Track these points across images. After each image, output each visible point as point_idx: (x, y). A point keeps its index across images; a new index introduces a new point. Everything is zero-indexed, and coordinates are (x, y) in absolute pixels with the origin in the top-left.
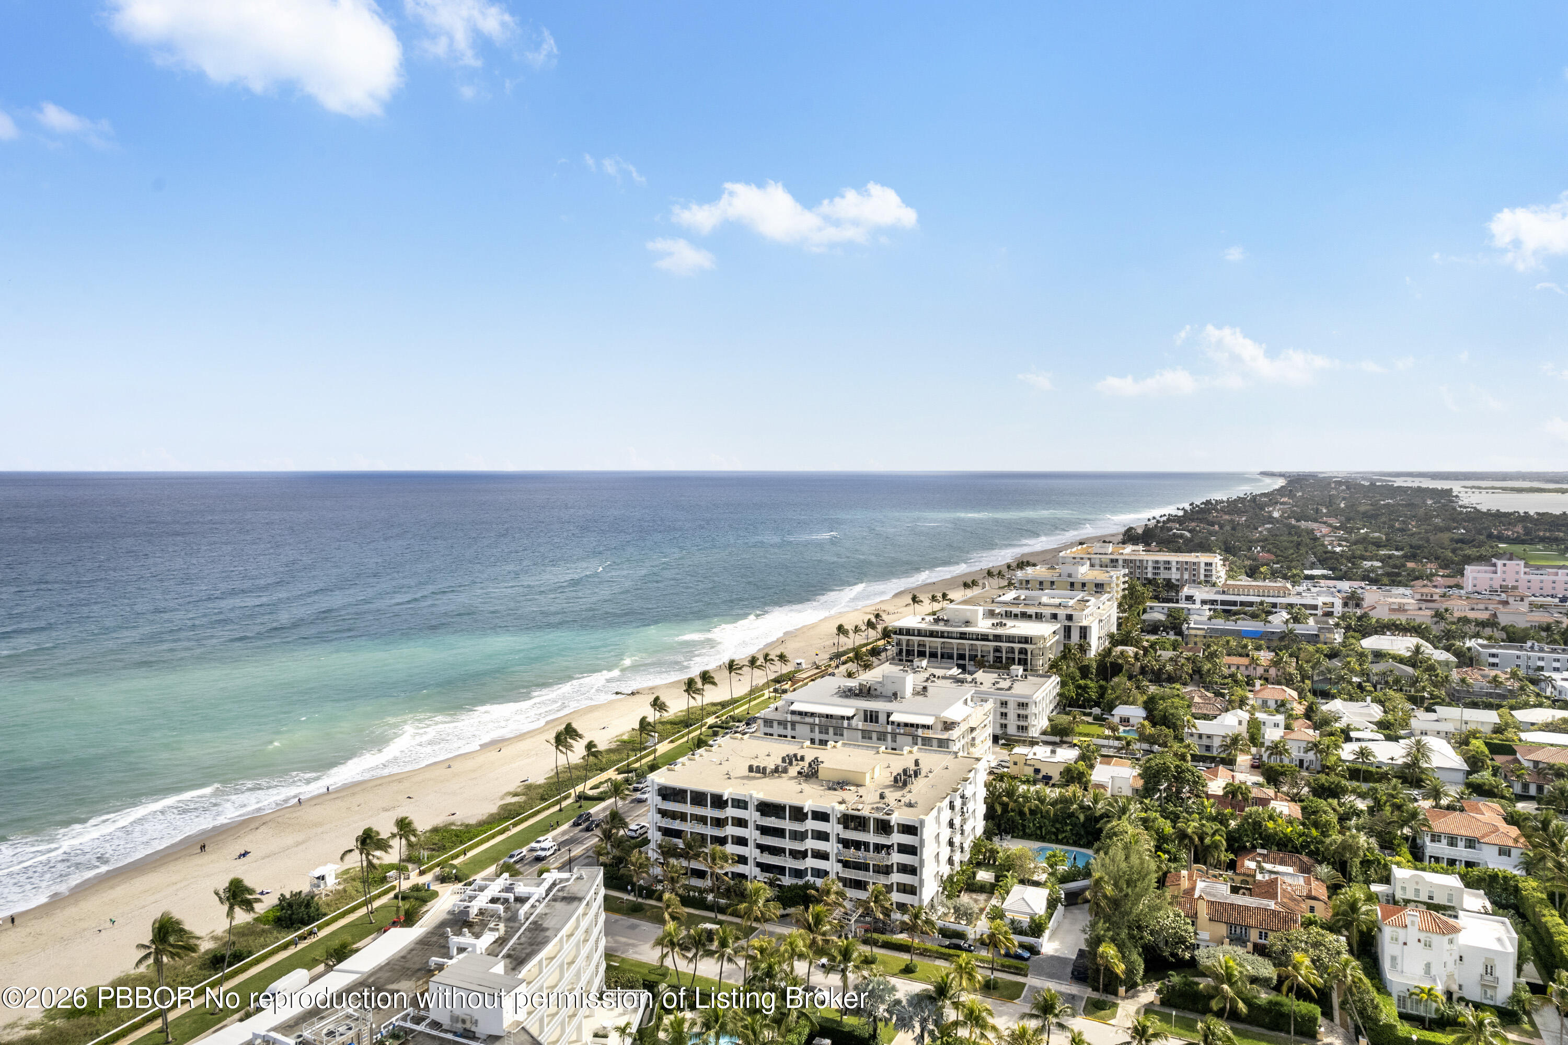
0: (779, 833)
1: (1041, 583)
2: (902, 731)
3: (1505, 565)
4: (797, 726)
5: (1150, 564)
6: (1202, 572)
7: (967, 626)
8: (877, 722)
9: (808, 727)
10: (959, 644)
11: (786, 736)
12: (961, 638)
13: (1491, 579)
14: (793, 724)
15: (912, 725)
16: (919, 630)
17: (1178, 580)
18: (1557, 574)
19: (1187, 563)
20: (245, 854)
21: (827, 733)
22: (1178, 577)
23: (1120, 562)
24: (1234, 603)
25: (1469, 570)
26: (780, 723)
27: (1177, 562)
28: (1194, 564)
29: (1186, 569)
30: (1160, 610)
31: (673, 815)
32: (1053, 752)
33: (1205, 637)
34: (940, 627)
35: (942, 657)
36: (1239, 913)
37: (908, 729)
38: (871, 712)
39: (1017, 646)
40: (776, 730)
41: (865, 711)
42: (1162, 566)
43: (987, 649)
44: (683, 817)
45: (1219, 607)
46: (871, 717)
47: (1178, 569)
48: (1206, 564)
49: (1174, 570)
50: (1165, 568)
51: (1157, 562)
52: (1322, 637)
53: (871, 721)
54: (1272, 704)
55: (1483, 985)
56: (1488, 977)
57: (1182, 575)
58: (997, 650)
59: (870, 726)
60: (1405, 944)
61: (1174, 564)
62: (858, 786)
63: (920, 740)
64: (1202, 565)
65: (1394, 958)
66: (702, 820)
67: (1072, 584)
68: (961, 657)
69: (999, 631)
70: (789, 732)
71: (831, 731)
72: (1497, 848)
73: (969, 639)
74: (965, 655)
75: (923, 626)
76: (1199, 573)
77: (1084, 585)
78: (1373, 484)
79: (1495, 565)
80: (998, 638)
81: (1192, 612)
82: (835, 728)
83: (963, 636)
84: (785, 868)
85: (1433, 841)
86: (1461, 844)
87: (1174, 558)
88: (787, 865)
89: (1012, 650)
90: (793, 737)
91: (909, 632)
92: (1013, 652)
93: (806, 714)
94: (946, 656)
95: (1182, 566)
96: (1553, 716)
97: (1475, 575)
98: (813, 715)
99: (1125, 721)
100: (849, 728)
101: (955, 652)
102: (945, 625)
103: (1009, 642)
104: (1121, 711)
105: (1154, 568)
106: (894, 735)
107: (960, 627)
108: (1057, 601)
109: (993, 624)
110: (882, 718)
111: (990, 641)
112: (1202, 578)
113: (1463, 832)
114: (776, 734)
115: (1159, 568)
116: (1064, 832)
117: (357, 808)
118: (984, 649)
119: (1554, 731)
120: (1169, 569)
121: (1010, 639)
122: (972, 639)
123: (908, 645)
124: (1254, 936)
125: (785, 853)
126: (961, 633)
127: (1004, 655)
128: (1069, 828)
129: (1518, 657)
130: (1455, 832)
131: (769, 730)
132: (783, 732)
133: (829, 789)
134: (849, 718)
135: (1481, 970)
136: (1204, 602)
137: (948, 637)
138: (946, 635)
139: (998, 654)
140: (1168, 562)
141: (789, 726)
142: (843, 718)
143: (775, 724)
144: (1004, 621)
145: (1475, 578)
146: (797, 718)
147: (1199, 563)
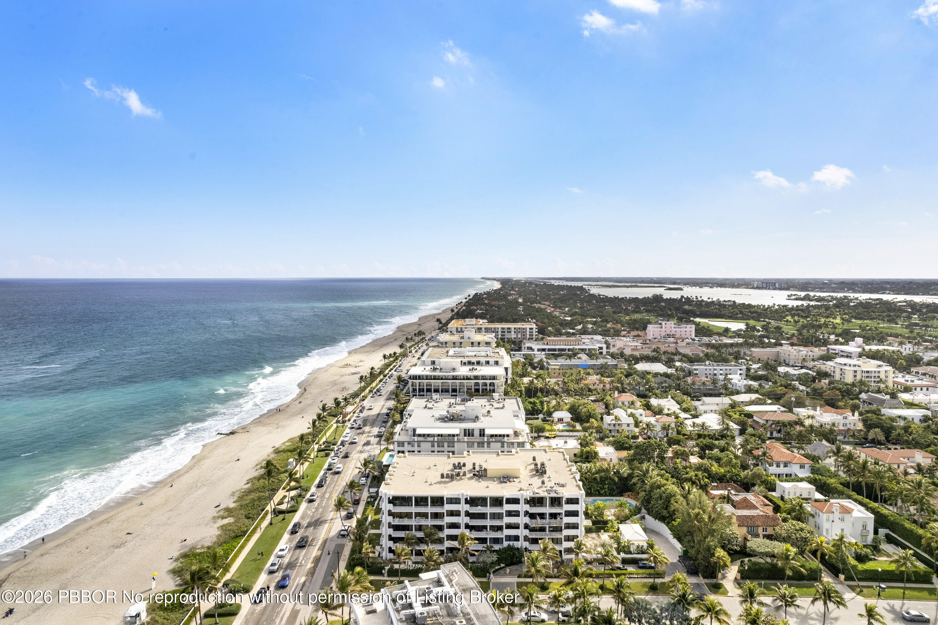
0: (482, 516)
1: (454, 343)
2: (494, 440)
3: (666, 324)
4: (422, 444)
5: (500, 330)
6: (528, 333)
7: (454, 372)
8: (473, 435)
9: (430, 444)
10: (453, 382)
11: (413, 452)
12: (453, 379)
13: (660, 331)
14: (419, 442)
15: (500, 436)
16: (426, 376)
17: (515, 338)
18: (686, 327)
19: (520, 328)
20: (11, 611)
21: (443, 446)
22: (515, 336)
23: (483, 329)
24: (554, 350)
25: (650, 327)
26: (409, 443)
27: (515, 328)
28: (524, 329)
29: (519, 332)
30: (519, 355)
31: (400, 516)
32: (566, 442)
33: (559, 369)
34: (437, 373)
35: (442, 391)
36: (751, 520)
37: (498, 438)
38: (469, 430)
39: (488, 382)
40: (407, 447)
41: (465, 430)
42: (506, 330)
43: (470, 385)
44: (408, 515)
45: (547, 352)
46: (468, 433)
47: (515, 332)
48: (530, 329)
49: (513, 333)
50: (508, 332)
51: (503, 328)
52: (619, 366)
53: (469, 436)
54: (626, 403)
55: (862, 536)
56: (864, 531)
57: (517, 335)
58: (477, 384)
59: (471, 439)
60: (833, 521)
61: (513, 329)
62: (517, 478)
63: (505, 444)
64: (528, 330)
65: (827, 530)
66: (424, 515)
67: (472, 343)
68: (454, 390)
69: (475, 373)
70: (416, 448)
71: (446, 444)
72: (799, 465)
73: (459, 379)
74: (456, 389)
75: (428, 373)
76: (526, 334)
77: (479, 343)
78: (545, 284)
79: (661, 324)
80: (476, 378)
81: (536, 356)
82: (449, 442)
83: (455, 378)
84: (487, 538)
85: (770, 466)
86: (782, 466)
87: (512, 326)
88: (488, 537)
89: (485, 385)
90: (420, 452)
91: (419, 377)
92: (486, 385)
93: (429, 435)
94: (444, 391)
95: (517, 330)
96: (751, 398)
97: (653, 329)
98: (433, 436)
99: (561, 420)
100: (459, 441)
101: (450, 388)
102: (440, 372)
103: (484, 379)
104: (557, 415)
105: (502, 332)
106: (489, 443)
107: (450, 372)
108: (474, 354)
109: (470, 370)
110: (477, 433)
111: (472, 379)
112: (528, 336)
113: (782, 460)
114: (406, 450)
115: (504, 332)
116: (604, 488)
117: (88, 551)
118: (468, 384)
119: (755, 405)
120: (510, 332)
121: (484, 378)
122: (461, 379)
123: (419, 386)
124: (760, 530)
125: (487, 529)
126: (453, 376)
127: (481, 388)
128: (607, 486)
129: (706, 370)
130: (779, 460)
131: (401, 449)
132: (412, 449)
133: (501, 482)
134: (457, 435)
135: (861, 528)
136: (538, 350)
137: (445, 379)
138: (444, 378)
139: (477, 387)
140: (509, 329)
141: (416, 444)
142: (454, 436)
143: (406, 444)
144: (475, 367)
145: (653, 331)
146: (421, 439)
147: (526, 328)
